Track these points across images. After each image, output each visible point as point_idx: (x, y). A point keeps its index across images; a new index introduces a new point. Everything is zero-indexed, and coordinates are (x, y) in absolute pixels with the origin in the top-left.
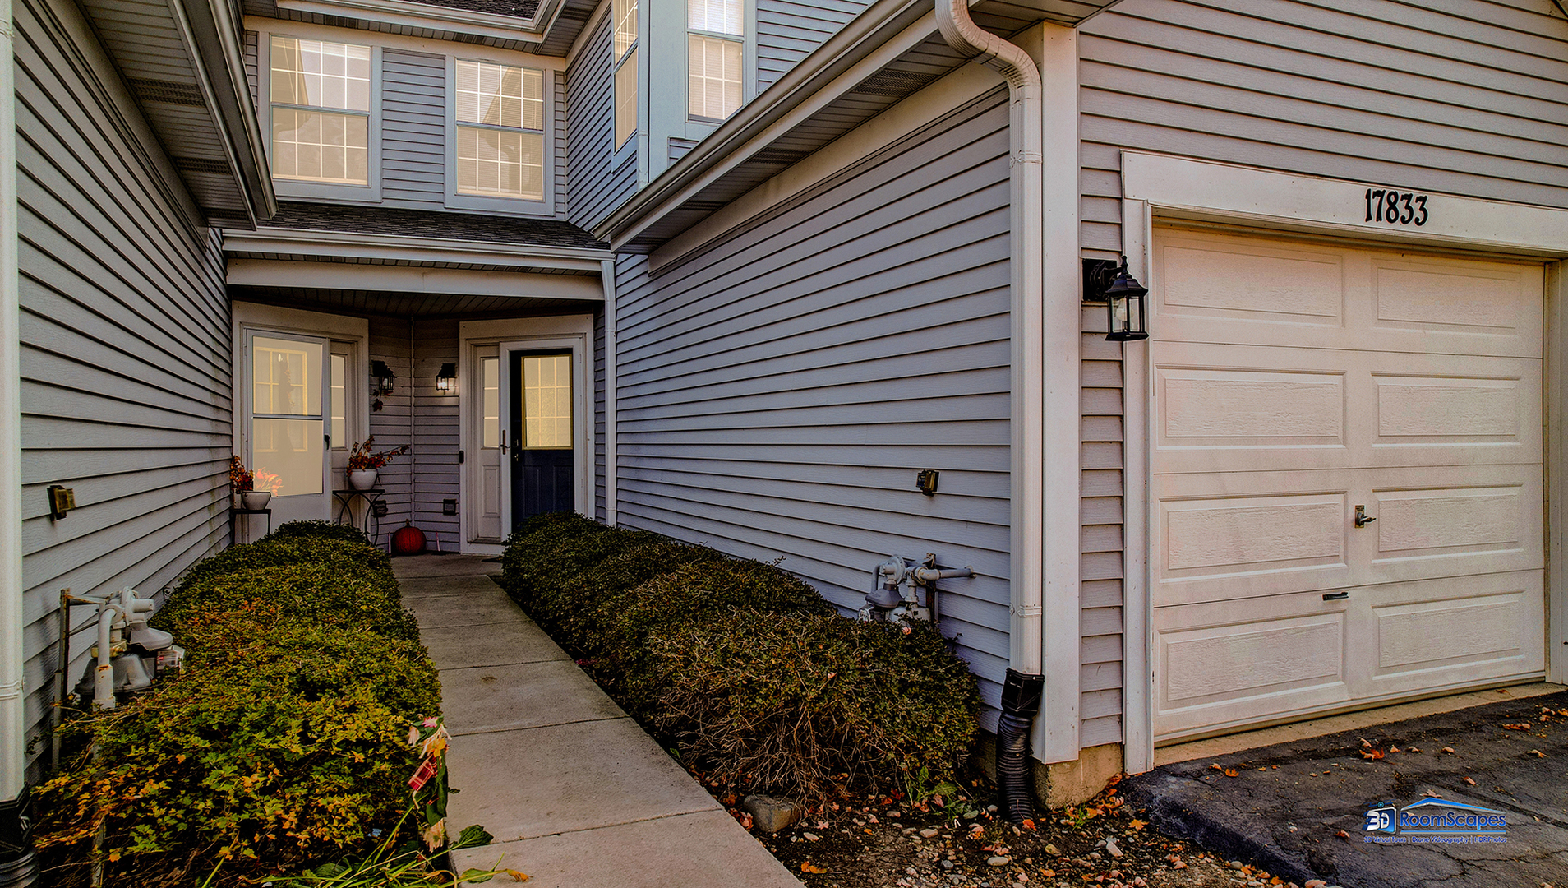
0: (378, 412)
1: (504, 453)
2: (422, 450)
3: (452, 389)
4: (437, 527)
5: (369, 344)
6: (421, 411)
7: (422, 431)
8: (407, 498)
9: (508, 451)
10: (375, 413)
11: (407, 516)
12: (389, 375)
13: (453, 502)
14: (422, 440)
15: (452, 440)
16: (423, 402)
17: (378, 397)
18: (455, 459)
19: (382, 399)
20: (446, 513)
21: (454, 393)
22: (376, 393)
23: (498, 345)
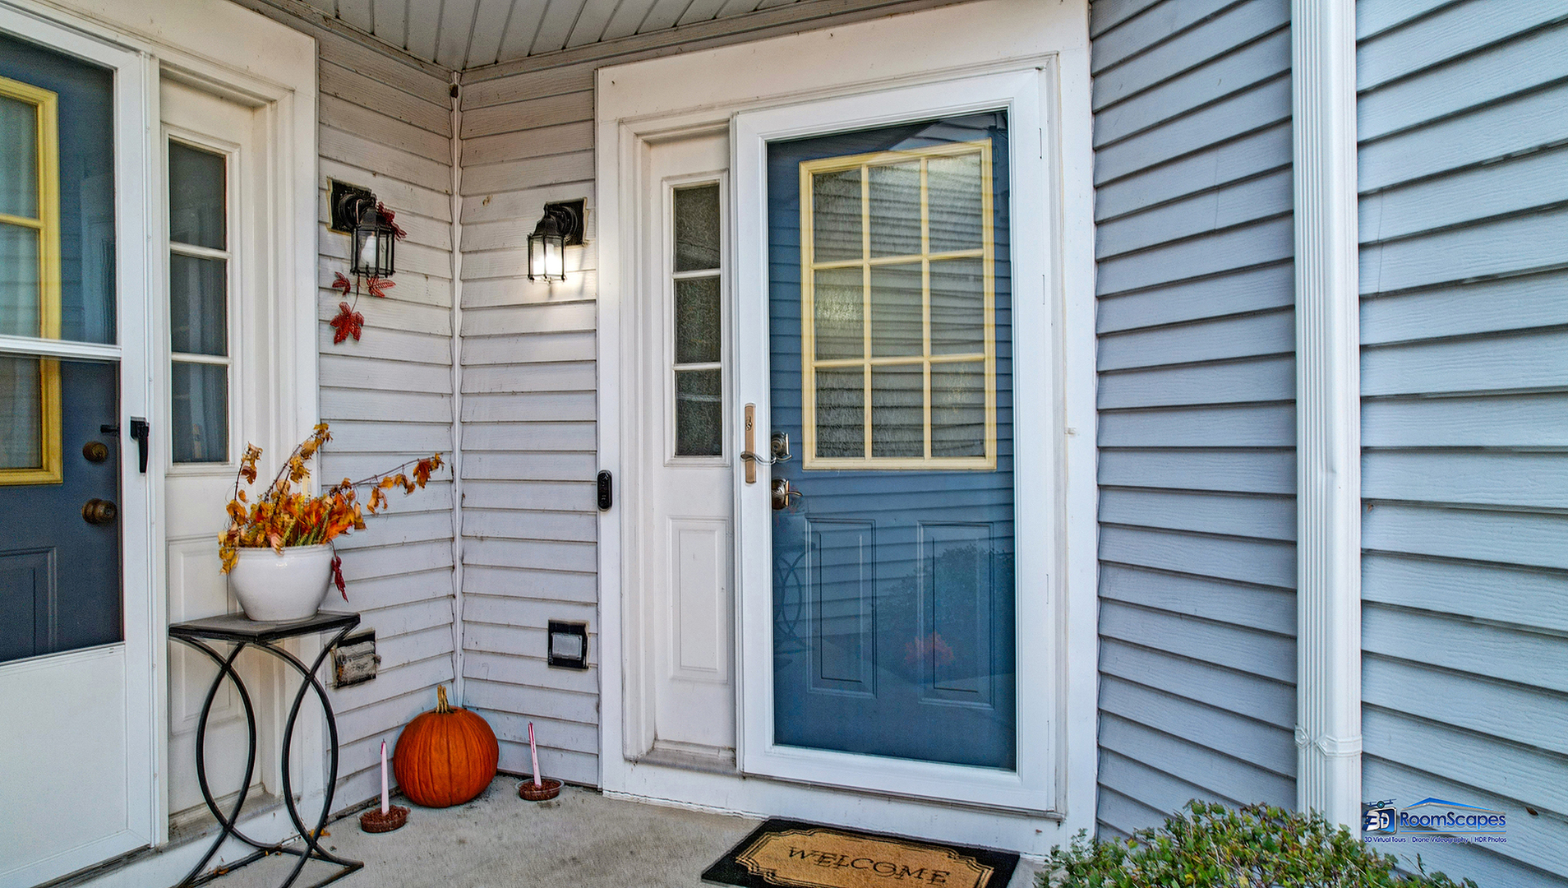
0: (348, 346)
1: (750, 480)
2: (484, 467)
3: (573, 282)
4: (530, 702)
5: (320, 123)
6: (479, 352)
7: (483, 410)
8: (441, 612)
9: (764, 474)
10: (340, 349)
11: (441, 671)
12: (385, 225)
13: (578, 629)
14: (482, 438)
15: (578, 438)
16: (484, 323)
17: (350, 300)
18: (590, 493)
19: (360, 305)
20: (556, 662)
21: (581, 291)
22: (341, 285)
23: (724, 131)
